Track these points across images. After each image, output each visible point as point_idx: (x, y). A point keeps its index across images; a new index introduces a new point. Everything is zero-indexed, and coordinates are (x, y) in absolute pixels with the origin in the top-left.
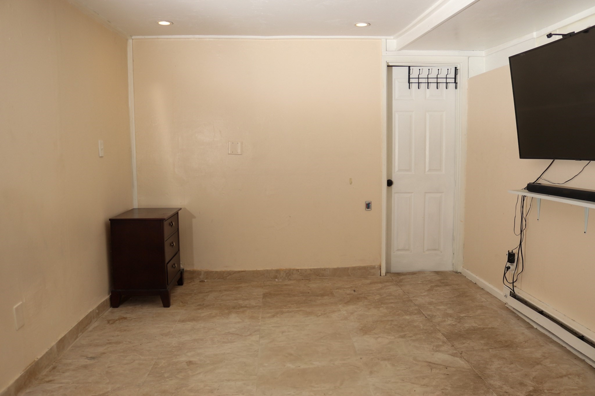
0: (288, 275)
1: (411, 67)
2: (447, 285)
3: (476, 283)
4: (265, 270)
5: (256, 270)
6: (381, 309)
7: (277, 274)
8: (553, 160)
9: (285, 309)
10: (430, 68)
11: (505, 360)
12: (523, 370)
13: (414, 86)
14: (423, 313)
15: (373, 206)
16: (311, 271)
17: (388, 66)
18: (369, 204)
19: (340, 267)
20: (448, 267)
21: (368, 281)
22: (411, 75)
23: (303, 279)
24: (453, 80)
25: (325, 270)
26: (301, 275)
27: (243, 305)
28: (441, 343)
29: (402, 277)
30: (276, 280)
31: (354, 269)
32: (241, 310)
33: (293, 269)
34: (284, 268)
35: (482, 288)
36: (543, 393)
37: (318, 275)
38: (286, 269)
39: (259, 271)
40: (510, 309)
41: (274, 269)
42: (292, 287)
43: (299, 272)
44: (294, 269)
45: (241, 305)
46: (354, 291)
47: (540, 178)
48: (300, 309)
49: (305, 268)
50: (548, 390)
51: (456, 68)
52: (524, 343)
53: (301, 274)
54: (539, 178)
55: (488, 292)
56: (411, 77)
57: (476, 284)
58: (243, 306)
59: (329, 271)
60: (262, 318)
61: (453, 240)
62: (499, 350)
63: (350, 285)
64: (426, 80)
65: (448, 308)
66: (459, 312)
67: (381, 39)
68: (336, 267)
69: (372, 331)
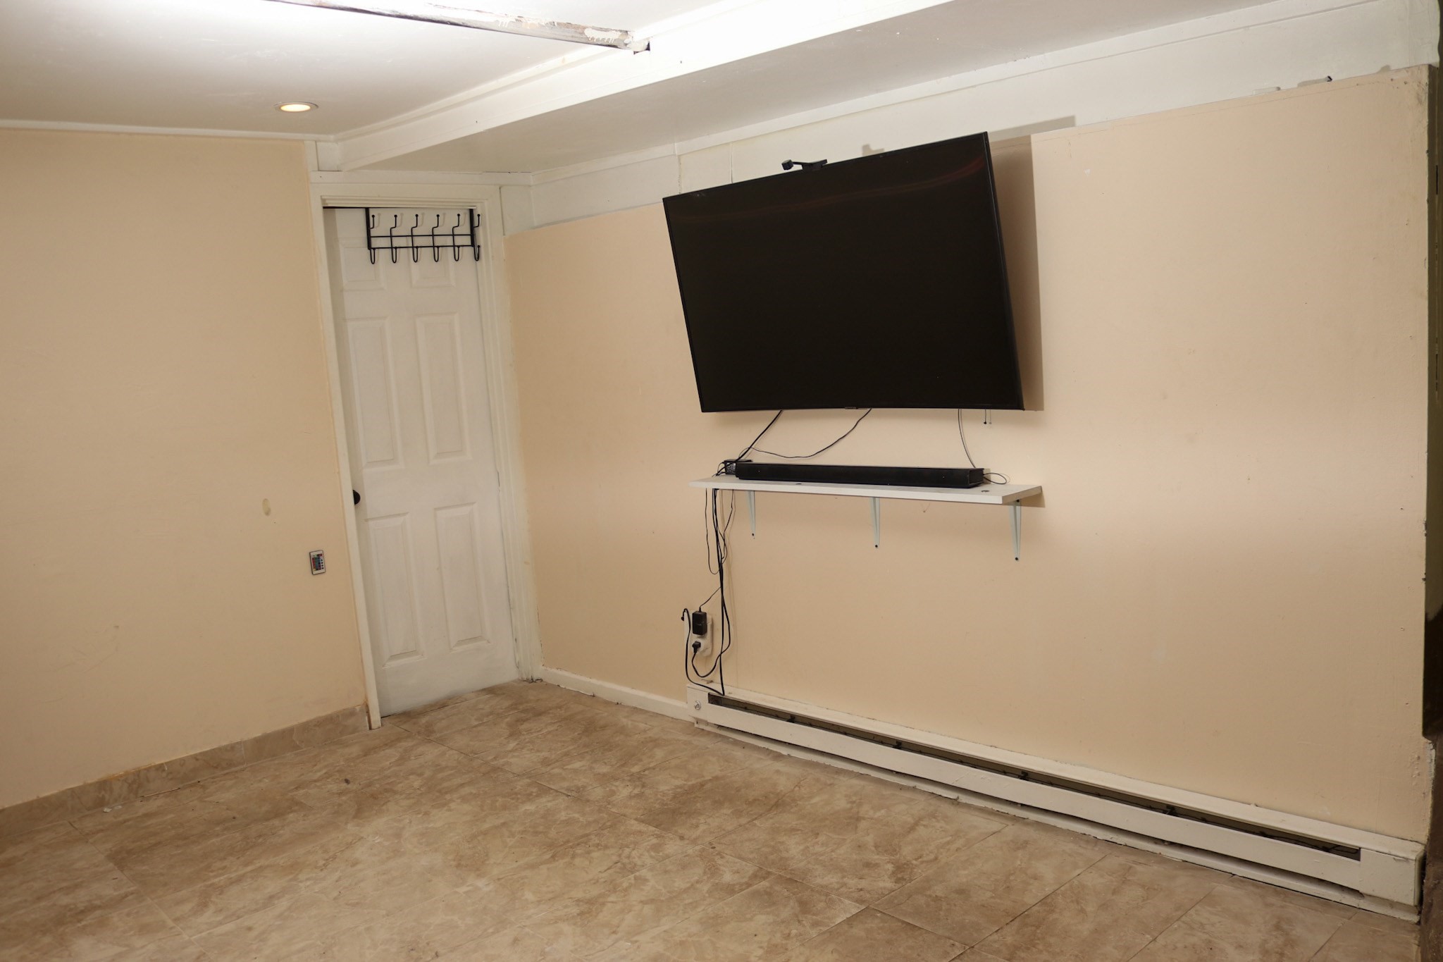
0: (135, 786)
1: (370, 209)
2: (540, 714)
3: (596, 694)
4: (64, 792)
5: (35, 798)
6: (453, 805)
7: (103, 793)
8: (779, 411)
9: (215, 877)
10: (397, 212)
11: (800, 832)
12: (844, 840)
13: (383, 256)
14: (553, 787)
15: (327, 561)
16: (197, 760)
17: (324, 208)
18: (319, 558)
19: (269, 732)
20: (507, 675)
21: (355, 750)
22: (372, 230)
23: (180, 786)
24: (467, 240)
25: (232, 748)
26: (171, 779)
27: (81, 906)
28: (655, 841)
29: (424, 720)
30: (106, 810)
31: (305, 727)
32: (89, 920)
33: (145, 769)
34: (118, 771)
35: (616, 701)
36: (914, 868)
37: (216, 768)
38: (127, 773)
39: (46, 799)
40: (709, 733)
41: (90, 781)
42: (171, 816)
43: (164, 770)
44: (150, 768)
45: (72, 907)
46: (347, 781)
47: (751, 449)
48: (258, 864)
49: (179, 757)
50: (916, 859)
51: (471, 211)
52: (797, 788)
53: (170, 777)
54: (749, 448)
55: (635, 708)
56: (372, 234)
57: (594, 696)
58: (83, 908)
59: (243, 749)
60: (176, 920)
61: (510, 608)
62: (771, 818)
63: (319, 771)
64: (407, 241)
65: (592, 763)
66: (623, 765)
67: (303, 141)
68: (259, 735)
69: (487, 862)
